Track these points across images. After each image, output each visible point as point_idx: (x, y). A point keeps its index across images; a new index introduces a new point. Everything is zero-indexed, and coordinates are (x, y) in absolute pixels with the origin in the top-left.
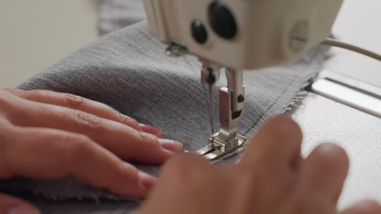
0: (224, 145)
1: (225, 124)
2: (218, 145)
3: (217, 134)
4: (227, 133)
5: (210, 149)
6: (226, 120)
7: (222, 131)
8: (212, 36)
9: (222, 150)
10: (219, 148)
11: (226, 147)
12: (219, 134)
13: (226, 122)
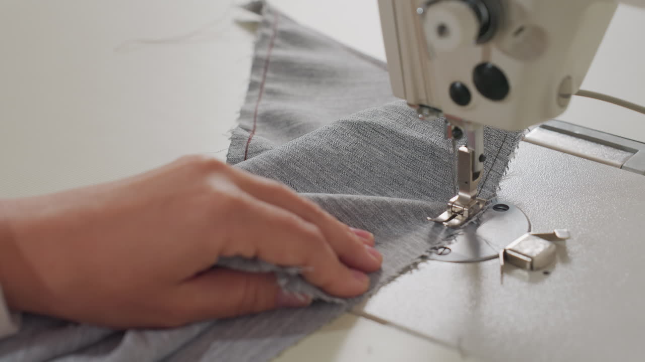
0: (467, 209)
1: (466, 187)
2: (459, 210)
3: (456, 198)
4: (468, 196)
5: (450, 215)
6: (466, 183)
7: (461, 194)
8: (476, 96)
9: (464, 215)
10: (461, 213)
11: (469, 212)
12: (459, 197)
13: (466, 185)
